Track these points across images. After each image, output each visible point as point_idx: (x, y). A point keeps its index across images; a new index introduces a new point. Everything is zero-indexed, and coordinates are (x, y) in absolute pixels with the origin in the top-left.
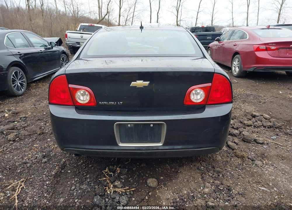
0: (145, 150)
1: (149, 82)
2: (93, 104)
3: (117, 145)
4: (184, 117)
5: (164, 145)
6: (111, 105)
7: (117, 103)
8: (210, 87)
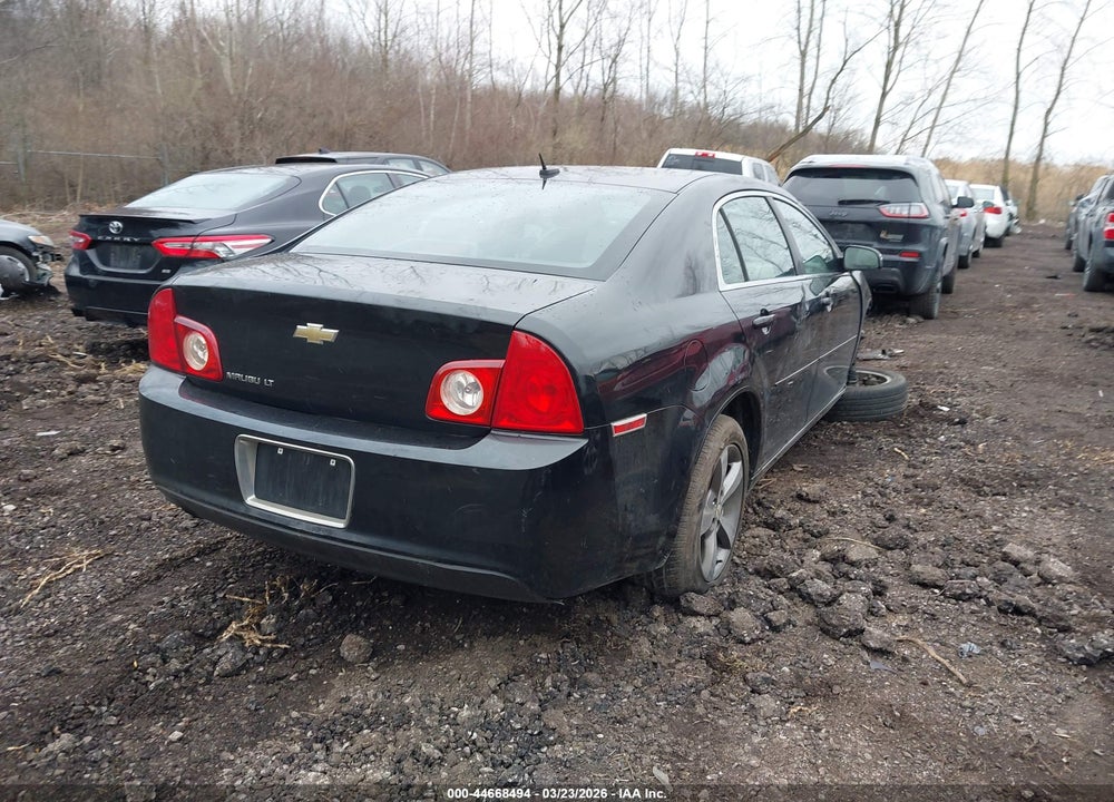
0: (301, 531)
1: (337, 331)
2: (212, 376)
3: (241, 500)
4: (407, 451)
5: (349, 528)
6: (248, 384)
7: (262, 381)
8: (500, 371)
